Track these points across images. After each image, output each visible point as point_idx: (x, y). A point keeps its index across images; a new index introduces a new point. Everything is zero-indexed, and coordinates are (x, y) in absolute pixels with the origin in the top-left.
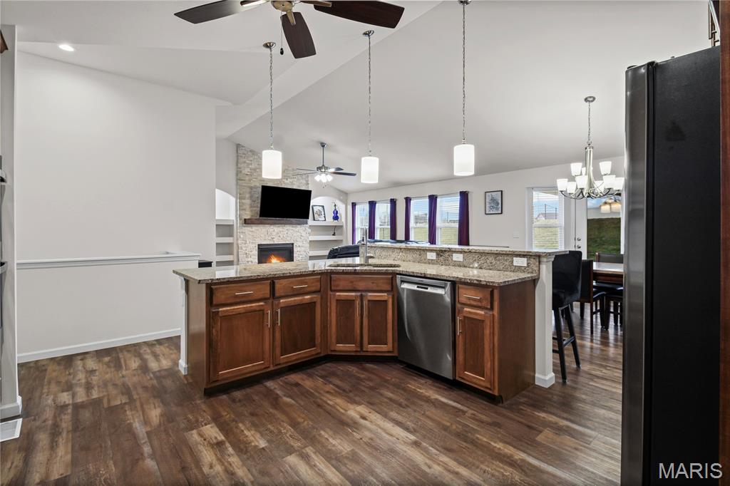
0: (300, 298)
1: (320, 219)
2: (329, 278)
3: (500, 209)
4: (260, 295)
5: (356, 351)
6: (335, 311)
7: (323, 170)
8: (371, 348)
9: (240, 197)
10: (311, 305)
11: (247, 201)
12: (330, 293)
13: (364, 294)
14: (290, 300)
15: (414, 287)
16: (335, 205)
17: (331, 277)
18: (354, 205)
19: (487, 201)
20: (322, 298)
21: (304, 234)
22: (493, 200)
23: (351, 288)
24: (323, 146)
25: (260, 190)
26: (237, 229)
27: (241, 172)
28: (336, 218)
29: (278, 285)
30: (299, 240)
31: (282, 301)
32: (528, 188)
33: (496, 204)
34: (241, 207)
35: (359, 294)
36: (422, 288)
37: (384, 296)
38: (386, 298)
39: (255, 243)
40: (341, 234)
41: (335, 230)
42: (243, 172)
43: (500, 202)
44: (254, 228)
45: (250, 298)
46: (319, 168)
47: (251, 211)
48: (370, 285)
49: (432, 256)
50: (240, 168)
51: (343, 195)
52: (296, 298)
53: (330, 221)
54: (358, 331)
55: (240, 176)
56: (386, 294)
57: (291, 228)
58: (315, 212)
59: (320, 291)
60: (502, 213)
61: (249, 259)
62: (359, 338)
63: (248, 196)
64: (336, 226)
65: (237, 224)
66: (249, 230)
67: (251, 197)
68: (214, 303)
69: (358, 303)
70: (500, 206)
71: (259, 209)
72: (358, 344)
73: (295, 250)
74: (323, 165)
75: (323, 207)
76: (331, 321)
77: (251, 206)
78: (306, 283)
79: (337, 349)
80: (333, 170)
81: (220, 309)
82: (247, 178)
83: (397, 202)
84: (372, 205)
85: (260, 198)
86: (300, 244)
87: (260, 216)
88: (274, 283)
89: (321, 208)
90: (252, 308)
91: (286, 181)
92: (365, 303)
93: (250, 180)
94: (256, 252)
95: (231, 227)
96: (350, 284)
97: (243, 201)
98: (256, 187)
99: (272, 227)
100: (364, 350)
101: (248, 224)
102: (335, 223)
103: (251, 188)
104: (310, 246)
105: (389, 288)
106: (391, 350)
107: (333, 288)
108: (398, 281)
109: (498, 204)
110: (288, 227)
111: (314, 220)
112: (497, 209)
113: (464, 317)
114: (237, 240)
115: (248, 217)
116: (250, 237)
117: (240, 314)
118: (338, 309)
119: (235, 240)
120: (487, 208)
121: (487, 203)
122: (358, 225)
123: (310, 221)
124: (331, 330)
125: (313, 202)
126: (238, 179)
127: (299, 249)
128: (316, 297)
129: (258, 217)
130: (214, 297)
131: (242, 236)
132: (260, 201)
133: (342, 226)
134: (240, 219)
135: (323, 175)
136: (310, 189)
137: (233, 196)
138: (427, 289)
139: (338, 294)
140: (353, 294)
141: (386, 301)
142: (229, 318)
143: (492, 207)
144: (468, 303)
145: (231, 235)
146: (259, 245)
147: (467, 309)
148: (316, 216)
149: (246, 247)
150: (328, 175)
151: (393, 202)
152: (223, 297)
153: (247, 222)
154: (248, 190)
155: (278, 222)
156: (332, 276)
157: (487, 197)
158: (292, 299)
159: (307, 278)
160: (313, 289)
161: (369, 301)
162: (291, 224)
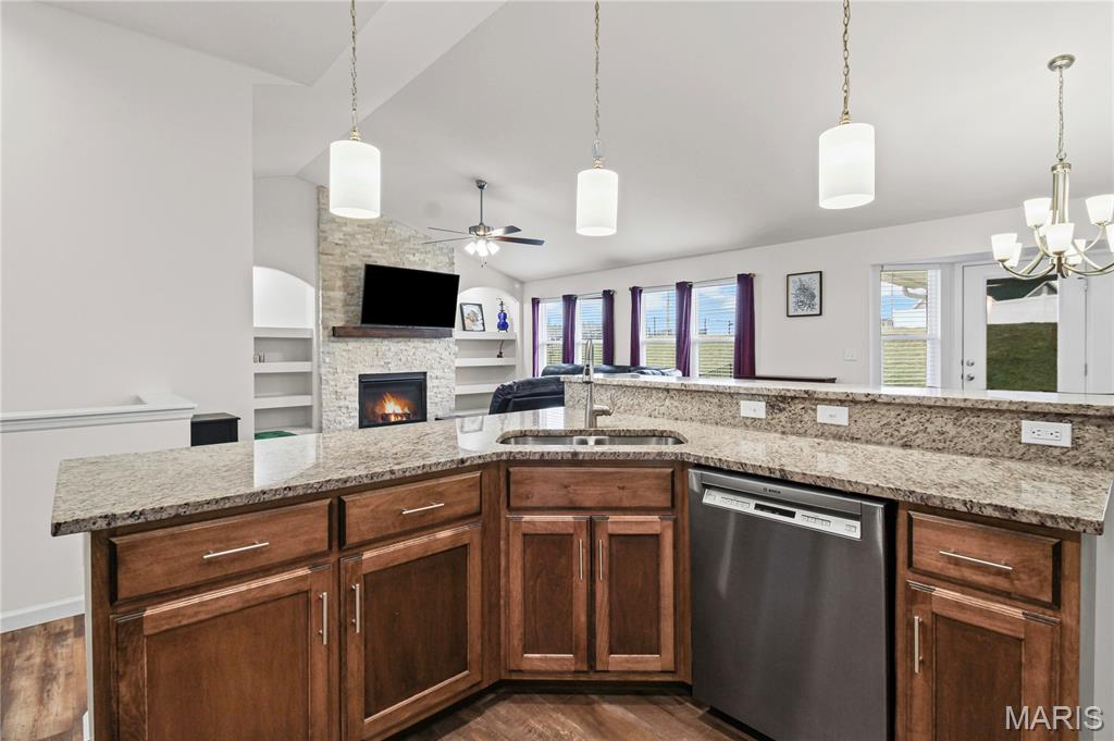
0: (424, 539)
1: (475, 328)
2: (503, 474)
3: (817, 307)
4: (296, 547)
5: (576, 672)
6: (520, 564)
7: (481, 233)
8: (619, 662)
9: (325, 287)
10: (457, 554)
11: (339, 295)
12: (505, 514)
13: (596, 516)
14: (392, 548)
15: (748, 507)
16: (502, 304)
17: (508, 473)
18: (535, 302)
19: (792, 291)
20: (484, 532)
21: (445, 355)
22: (803, 289)
23: (562, 502)
24: (481, 187)
25: (362, 274)
26: (319, 347)
27: (325, 239)
28: (503, 326)
29: (356, 511)
30: (436, 365)
31: (367, 555)
32: (874, 266)
33: (809, 298)
34: (326, 306)
35: (584, 517)
36: (774, 511)
37: (651, 523)
38: (656, 529)
39: (353, 372)
40: (513, 355)
41: (502, 347)
42: (330, 239)
43: (817, 293)
44: (352, 345)
45: (262, 561)
46: (474, 229)
47: (346, 312)
48: (615, 495)
49: (757, 409)
50: (324, 232)
51: (516, 284)
52: (410, 543)
53: (492, 332)
54: (583, 618)
55: (323, 245)
56: (656, 518)
57: (422, 345)
58: (465, 315)
59: (479, 513)
60: (820, 314)
61: (342, 403)
62: (583, 636)
63: (339, 283)
64: (503, 341)
65: (318, 336)
66: (341, 347)
67: (345, 287)
68: (123, 593)
69: (581, 541)
70: (817, 300)
71: (360, 309)
72: (583, 653)
73: (429, 384)
74: (481, 224)
75: (480, 306)
76: (508, 592)
77: (346, 304)
78: (439, 496)
79: (526, 666)
80: (500, 232)
81: (149, 612)
82: (338, 251)
83: (616, 298)
84: (570, 301)
85: (362, 289)
86: (439, 374)
87: (363, 322)
88: (342, 504)
89: (476, 309)
90: (268, 592)
91: (412, 258)
92: (602, 542)
93: (343, 255)
94: (354, 390)
95: (308, 341)
96: (563, 492)
97: (331, 294)
98: (355, 268)
99: (386, 342)
100: (599, 667)
101: (339, 336)
102: (502, 335)
103: (346, 270)
104: (456, 379)
105: (663, 500)
106: (670, 666)
107: (513, 503)
108: (695, 485)
109: (813, 296)
110: (417, 343)
111: (464, 329)
112: (811, 306)
113: (935, 616)
114: (319, 366)
115: (340, 324)
116: (346, 362)
117: (225, 614)
118: (528, 557)
119: (315, 367)
120: (791, 305)
121: (791, 297)
122: (543, 337)
123: (457, 331)
124: (508, 618)
125: (461, 298)
126: (320, 253)
127: (436, 382)
128: (468, 532)
129: (359, 324)
130: (120, 576)
131: (327, 360)
132: (361, 294)
133: (513, 341)
134: (324, 328)
135: (482, 243)
136: (456, 273)
137: (312, 285)
138: (792, 515)
139: (527, 518)
140: (569, 518)
141: (657, 537)
142: (181, 635)
143: (801, 304)
144: (953, 572)
145: (308, 358)
146: (360, 376)
147: (941, 592)
148: (467, 322)
149: (335, 380)
150: (491, 243)
151: (608, 297)
152: (158, 569)
153: (337, 333)
154: (340, 273)
155: (395, 333)
156: (511, 469)
157: (791, 285)
158: (400, 546)
159: (442, 480)
160: (460, 509)
161: (611, 536)
162: (422, 336)
